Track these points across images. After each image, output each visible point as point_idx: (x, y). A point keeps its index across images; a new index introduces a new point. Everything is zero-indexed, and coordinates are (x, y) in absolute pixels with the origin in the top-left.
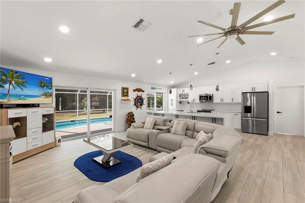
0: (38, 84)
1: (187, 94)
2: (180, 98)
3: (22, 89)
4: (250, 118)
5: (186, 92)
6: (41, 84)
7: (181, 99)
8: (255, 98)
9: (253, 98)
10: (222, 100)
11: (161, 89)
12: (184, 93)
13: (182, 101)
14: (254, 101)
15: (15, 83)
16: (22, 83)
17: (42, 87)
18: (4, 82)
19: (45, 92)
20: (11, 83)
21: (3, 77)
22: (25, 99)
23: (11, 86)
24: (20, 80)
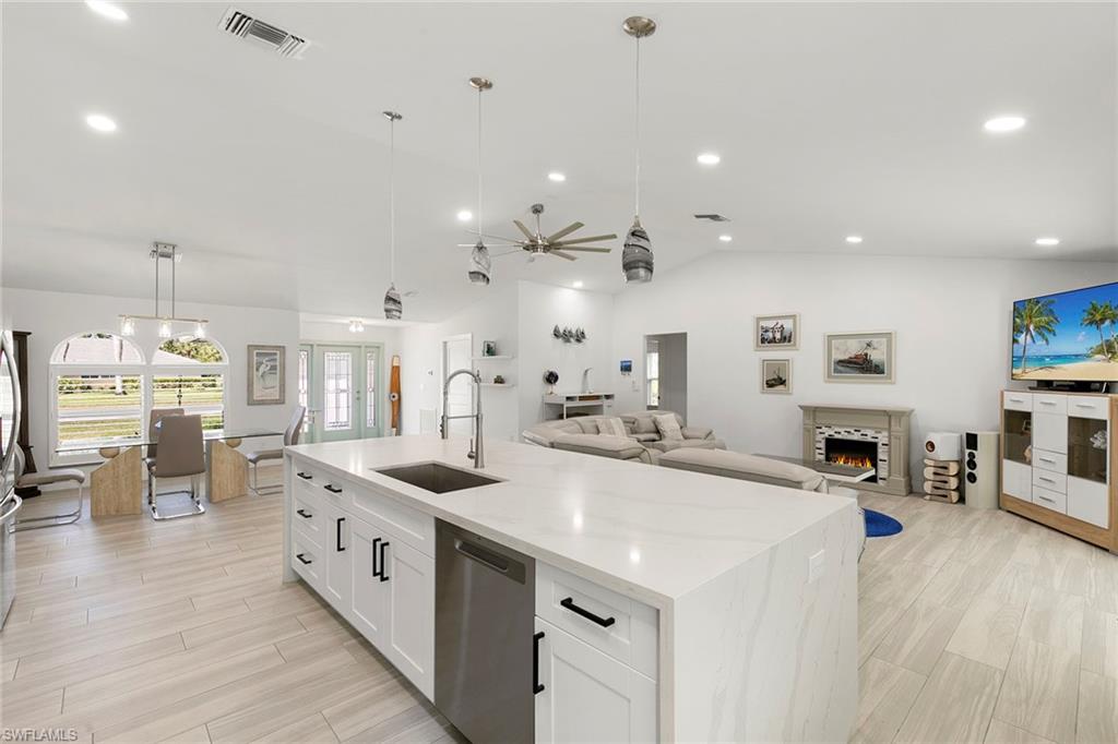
0: (1085, 316)
3: (1047, 340)
6: (1092, 314)
15: (1036, 327)
16: (1048, 323)
17: (1098, 323)
18: (1017, 329)
19: (1107, 341)
20: (1028, 330)
21: (1017, 320)
22: (1053, 368)
23: (1028, 337)
24: (1044, 319)
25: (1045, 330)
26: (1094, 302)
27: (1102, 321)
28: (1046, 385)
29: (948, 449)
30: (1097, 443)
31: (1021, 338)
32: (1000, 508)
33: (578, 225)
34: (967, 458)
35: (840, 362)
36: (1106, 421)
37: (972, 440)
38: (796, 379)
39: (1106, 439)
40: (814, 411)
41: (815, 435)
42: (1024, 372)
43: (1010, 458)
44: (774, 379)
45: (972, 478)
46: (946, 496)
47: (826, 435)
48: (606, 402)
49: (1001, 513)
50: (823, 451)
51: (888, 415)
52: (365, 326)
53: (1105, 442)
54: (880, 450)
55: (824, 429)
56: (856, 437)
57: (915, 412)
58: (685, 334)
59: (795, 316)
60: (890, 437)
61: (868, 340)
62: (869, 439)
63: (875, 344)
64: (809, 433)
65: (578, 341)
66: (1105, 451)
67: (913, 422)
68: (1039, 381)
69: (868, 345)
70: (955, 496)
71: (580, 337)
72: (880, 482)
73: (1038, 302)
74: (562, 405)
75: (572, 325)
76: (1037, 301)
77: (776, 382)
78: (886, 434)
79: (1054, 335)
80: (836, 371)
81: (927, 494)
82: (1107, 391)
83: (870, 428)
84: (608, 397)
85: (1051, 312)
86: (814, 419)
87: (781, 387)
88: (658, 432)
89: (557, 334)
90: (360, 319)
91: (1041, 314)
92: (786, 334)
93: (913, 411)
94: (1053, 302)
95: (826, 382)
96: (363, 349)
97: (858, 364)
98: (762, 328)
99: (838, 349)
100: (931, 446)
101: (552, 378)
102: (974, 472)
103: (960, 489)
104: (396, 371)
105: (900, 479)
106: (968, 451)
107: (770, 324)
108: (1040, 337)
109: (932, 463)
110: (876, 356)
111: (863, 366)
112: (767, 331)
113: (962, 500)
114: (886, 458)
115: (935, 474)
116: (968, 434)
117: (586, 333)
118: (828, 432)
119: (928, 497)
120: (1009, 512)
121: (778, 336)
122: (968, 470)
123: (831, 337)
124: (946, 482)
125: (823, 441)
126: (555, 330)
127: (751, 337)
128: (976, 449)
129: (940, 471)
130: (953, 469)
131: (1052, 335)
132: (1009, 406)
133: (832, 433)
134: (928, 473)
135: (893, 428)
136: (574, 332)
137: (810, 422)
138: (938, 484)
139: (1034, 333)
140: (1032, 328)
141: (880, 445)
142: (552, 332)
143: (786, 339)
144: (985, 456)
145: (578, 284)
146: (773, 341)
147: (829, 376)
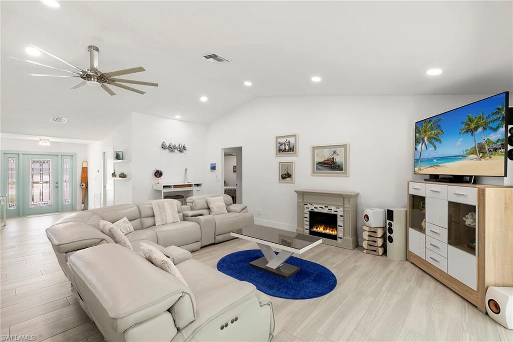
0: (463, 126)
3: (435, 147)
6: (468, 124)
15: (428, 138)
16: (436, 135)
17: (472, 131)
18: (417, 141)
19: (479, 144)
20: (423, 141)
21: (417, 134)
22: (439, 166)
23: (423, 146)
24: (434, 132)
25: (435, 140)
26: (470, 115)
27: (476, 129)
28: (435, 178)
29: (376, 220)
30: (468, 222)
31: (419, 147)
32: (407, 260)
33: (141, 69)
34: (388, 226)
35: (319, 163)
36: (475, 206)
37: (390, 215)
38: (296, 174)
39: (475, 219)
40: (303, 194)
41: (303, 209)
42: (420, 169)
43: (412, 227)
44: (285, 174)
45: (391, 240)
46: (375, 251)
47: (310, 209)
48: (195, 189)
49: (408, 264)
50: (308, 219)
51: (342, 197)
52: (51, 142)
53: (475, 222)
54: (338, 220)
55: (309, 206)
56: (326, 211)
57: (359, 195)
58: (241, 148)
59: (296, 135)
60: (344, 211)
61: (334, 148)
62: (333, 212)
63: (338, 152)
64: (300, 207)
65: (181, 151)
66: (475, 229)
67: (359, 201)
68: (431, 175)
69: (334, 152)
70: (381, 251)
71: (182, 149)
72: (339, 240)
73: (431, 121)
74: (161, 191)
75: (176, 142)
76: (430, 119)
77: (286, 176)
78: (341, 209)
79: (440, 142)
80: (317, 169)
81: (364, 249)
82: (475, 183)
83: (332, 205)
84: (198, 185)
85: (439, 126)
86: (303, 199)
87: (288, 179)
88: (209, 208)
89: (163, 147)
90: (48, 138)
91: (432, 129)
92: (291, 146)
93: (359, 194)
94: (441, 120)
95: (312, 176)
96: (60, 156)
97: (329, 164)
98: (279, 143)
99: (318, 155)
100: (367, 217)
101: (158, 174)
102: (391, 235)
103: (384, 246)
104: (85, 170)
105: (349, 238)
106: (388, 221)
107: (283, 140)
108: (431, 145)
109: (367, 229)
110: (339, 159)
111: (331, 166)
112: (281, 145)
113: (385, 253)
114: (342, 225)
115: (370, 236)
116: (388, 210)
117: (186, 147)
118: (311, 207)
119: (365, 251)
120: (412, 263)
121: (287, 148)
122: (388, 234)
123: (314, 148)
124: (375, 242)
125: (308, 213)
126: (162, 145)
127: (273, 149)
128: (393, 221)
129: (372, 234)
130: (380, 233)
131: (438, 143)
132: (412, 192)
133: (313, 208)
134: (365, 235)
135: (346, 205)
136: (177, 146)
137: (301, 201)
138: (371, 243)
139: (427, 143)
140: (426, 139)
141: (338, 216)
142: (161, 146)
143: (291, 149)
144: (398, 225)
145: (178, 117)
146: (285, 151)
147: (313, 172)
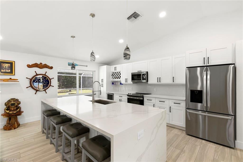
1: (119, 72)
2: (112, 77)
4: (200, 113)
5: (118, 70)
7: (113, 79)
8: (209, 77)
9: (205, 77)
10: (159, 79)
11: (87, 66)
12: (116, 71)
13: (114, 81)
14: (208, 82)
